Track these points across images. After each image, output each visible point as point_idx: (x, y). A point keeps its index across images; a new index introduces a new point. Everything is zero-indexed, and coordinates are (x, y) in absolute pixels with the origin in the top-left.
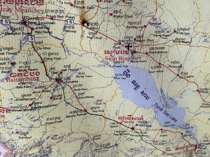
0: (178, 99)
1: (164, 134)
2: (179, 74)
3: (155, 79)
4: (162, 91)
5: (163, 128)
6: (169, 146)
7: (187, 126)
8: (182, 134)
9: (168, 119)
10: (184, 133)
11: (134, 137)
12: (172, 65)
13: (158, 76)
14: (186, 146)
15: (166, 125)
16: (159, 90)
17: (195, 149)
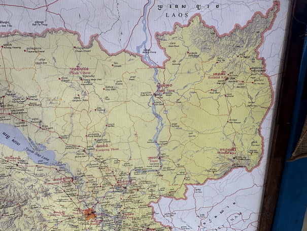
0: (46, 144)
1: (40, 169)
2: (41, 126)
3: (22, 131)
4: (30, 139)
5: (37, 165)
6: (47, 178)
7: (59, 164)
8: (56, 169)
9: (40, 159)
10: (59, 169)
11: (21, 171)
12: (33, 121)
13: (24, 129)
14: (62, 178)
15: (40, 162)
16: (27, 139)
17: (73, 181)
